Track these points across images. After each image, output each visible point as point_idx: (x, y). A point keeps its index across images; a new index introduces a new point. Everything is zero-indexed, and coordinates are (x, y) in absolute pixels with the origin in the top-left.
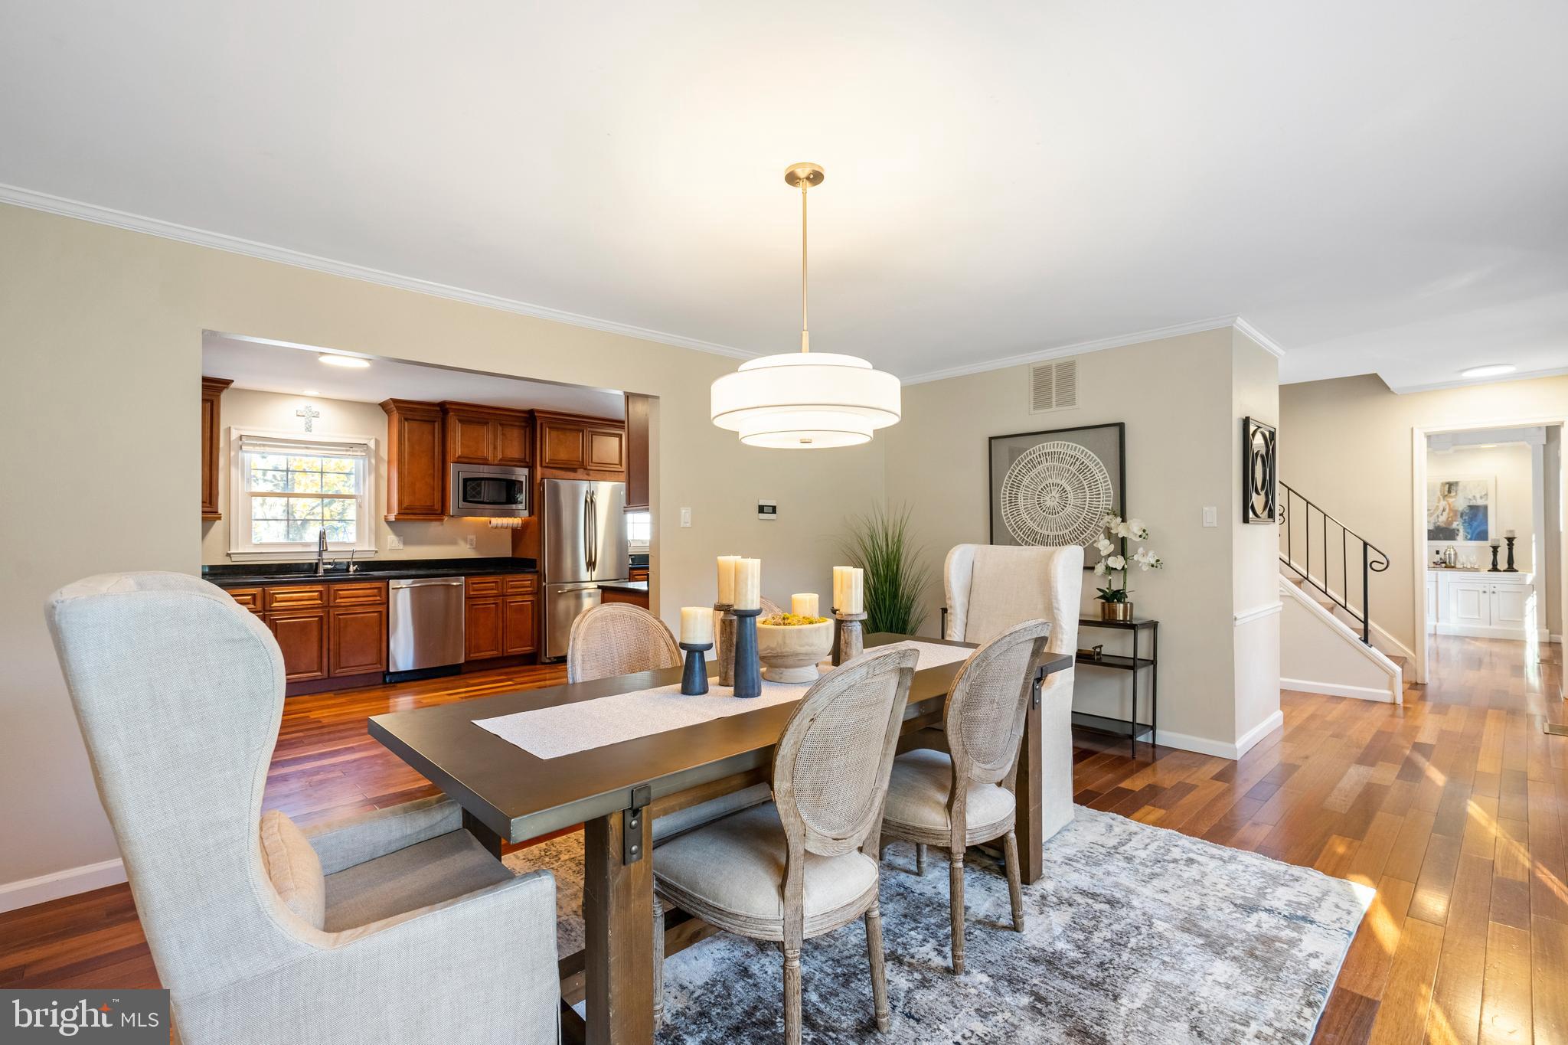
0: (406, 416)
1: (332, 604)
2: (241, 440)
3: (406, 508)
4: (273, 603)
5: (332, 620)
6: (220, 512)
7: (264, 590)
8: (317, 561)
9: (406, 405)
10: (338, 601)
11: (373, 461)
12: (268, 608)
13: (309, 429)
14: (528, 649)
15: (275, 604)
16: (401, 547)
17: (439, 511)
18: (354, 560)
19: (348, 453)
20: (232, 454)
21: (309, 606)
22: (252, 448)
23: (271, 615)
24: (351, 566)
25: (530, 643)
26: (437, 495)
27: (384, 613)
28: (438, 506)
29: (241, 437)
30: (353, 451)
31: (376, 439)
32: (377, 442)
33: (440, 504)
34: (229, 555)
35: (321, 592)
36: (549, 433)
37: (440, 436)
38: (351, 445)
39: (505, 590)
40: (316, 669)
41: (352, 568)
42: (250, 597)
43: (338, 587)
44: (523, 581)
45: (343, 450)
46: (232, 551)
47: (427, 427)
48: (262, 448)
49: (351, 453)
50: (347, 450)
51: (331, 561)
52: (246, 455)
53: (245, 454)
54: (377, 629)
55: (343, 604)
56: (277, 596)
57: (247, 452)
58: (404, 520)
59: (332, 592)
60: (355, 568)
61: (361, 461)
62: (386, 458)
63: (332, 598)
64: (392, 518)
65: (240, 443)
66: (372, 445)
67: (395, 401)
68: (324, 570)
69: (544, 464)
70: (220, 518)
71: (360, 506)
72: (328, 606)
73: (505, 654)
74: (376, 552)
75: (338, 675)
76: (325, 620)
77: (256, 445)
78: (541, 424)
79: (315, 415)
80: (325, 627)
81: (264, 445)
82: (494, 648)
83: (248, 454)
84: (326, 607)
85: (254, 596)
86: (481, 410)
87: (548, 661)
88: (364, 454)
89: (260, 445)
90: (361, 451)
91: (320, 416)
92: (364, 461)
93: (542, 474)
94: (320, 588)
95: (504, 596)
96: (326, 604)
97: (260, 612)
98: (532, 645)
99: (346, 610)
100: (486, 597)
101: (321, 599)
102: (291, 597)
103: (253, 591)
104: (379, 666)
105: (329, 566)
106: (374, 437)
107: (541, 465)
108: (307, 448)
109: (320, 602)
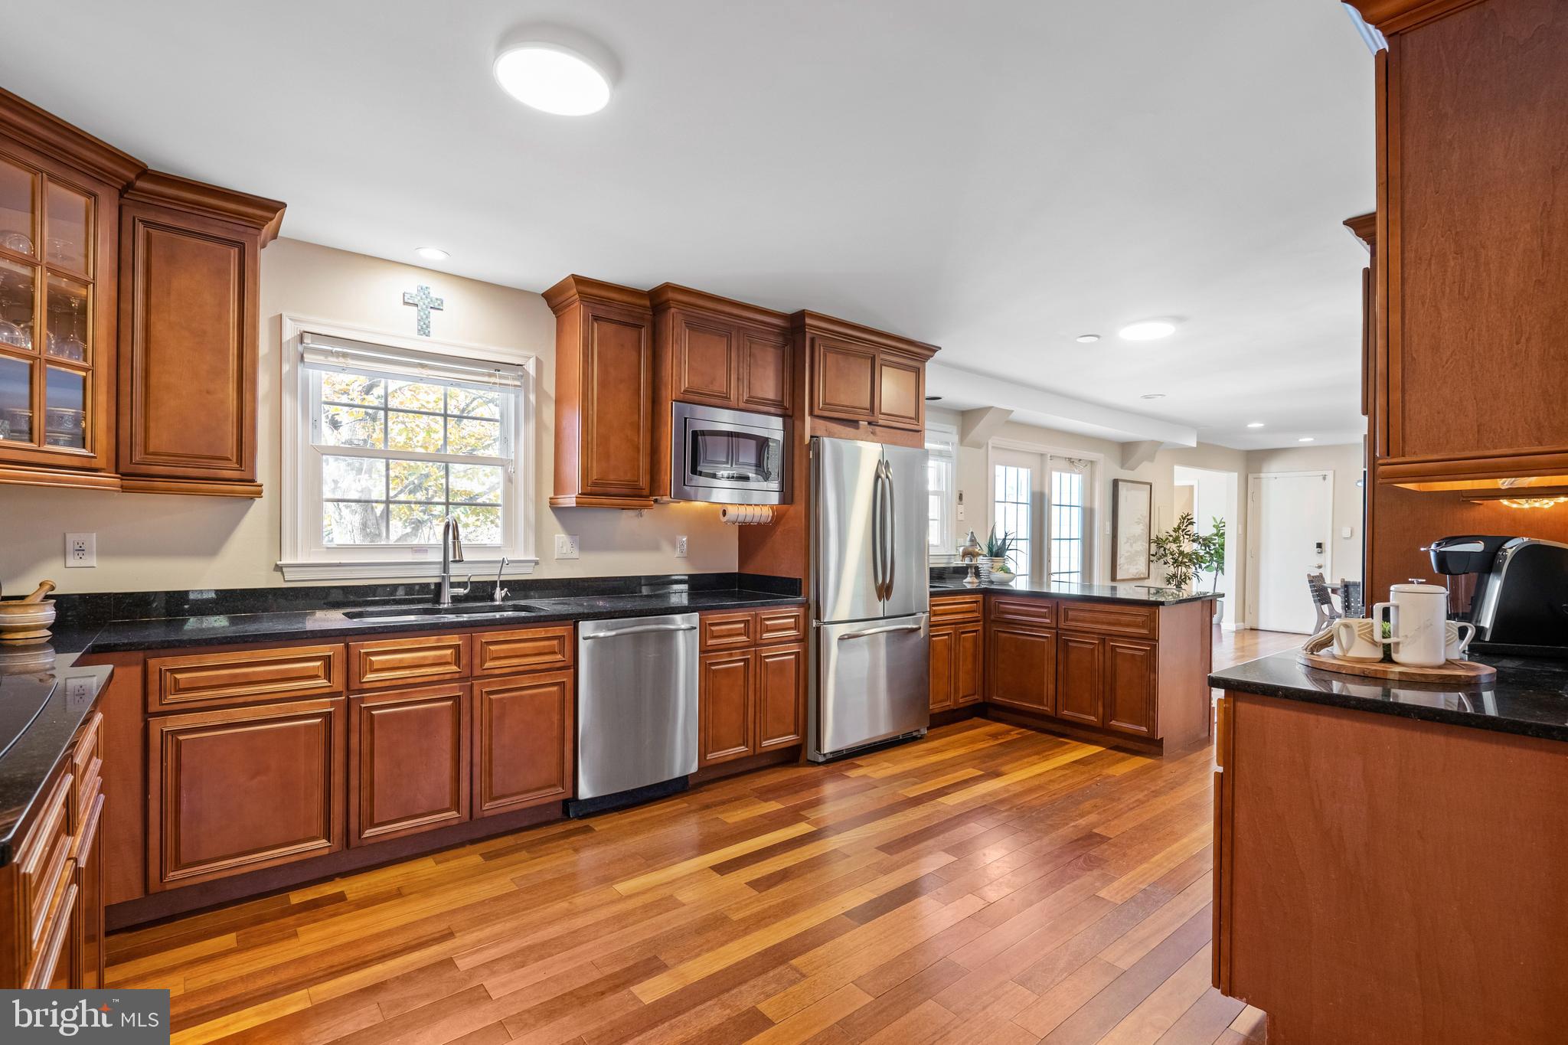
0: (597, 313)
1: (477, 672)
2: (302, 342)
3: (595, 484)
4: (365, 674)
5: (477, 703)
6: (259, 481)
7: (347, 647)
8: (437, 580)
9: (595, 291)
10: (488, 665)
11: (532, 397)
12: (355, 686)
13: (424, 330)
14: (790, 739)
15: (370, 677)
16: (576, 554)
17: (646, 492)
18: (503, 578)
19: (492, 380)
20: (286, 368)
21: (435, 678)
22: (322, 358)
23: (362, 700)
24: (498, 589)
25: (792, 729)
26: (644, 462)
27: (569, 686)
28: (644, 481)
29: (301, 337)
30: (501, 377)
31: (537, 359)
32: (539, 364)
33: (648, 477)
34: (279, 568)
35: (457, 647)
36: (825, 356)
37: (650, 353)
38: (497, 366)
39: (758, 636)
40: (447, 805)
41: (499, 594)
42: (318, 663)
43: (488, 636)
44: (781, 618)
45: (483, 374)
46: (284, 562)
47: (629, 334)
48: (341, 360)
49: (497, 381)
50: (490, 375)
51: (465, 579)
52: (312, 373)
53: (310, 371)
54: (556, 718)
55: (497, 672)
56: (373, 658)
57: (315, 366)
58: (591, 505)
59: (477, 647)
60: (503, 593)
61: (512, 397)
62: (552, 393)
63: (477, 661)
64: (569, 500)
65: (300, 348)
66: (531, 367)
67: (579, 280)
68: (452, 597)
69: (817, 412)
70: (259, 494)
71: (509, 480)
72: (472, 677)
73: (758, 751)
74: (537, 563)
75: (487, 814)
76: (465, 705)
77: (332, 353)
78: (813, 340)
79: (436, 305)
80: (465, 719)
81: (345, 355)
82: (741, 741)
83: (316, 372)
84: (467, 678)
85: (327, 661)
86: (720, 307)
87: (821, 759)
88: (518, 383)
89: (337, 354)
90: (514, 379)
91: (444, 307)
92: (517, 397)
93: (813, 429)
94: (454, 639)
95: (756, 645)
96: (467, 672)
97: (339, 694)
98: (796, 732)
99: (505, 683)
100: (729, 648)
101: (458, 662)
102: (401, 660)
103: (324, 650)
104: (561, 790)
105: (461, 591)
106: (534, 354)
107: (811, 414)
108: (423, 366)
109: (454, 668)
